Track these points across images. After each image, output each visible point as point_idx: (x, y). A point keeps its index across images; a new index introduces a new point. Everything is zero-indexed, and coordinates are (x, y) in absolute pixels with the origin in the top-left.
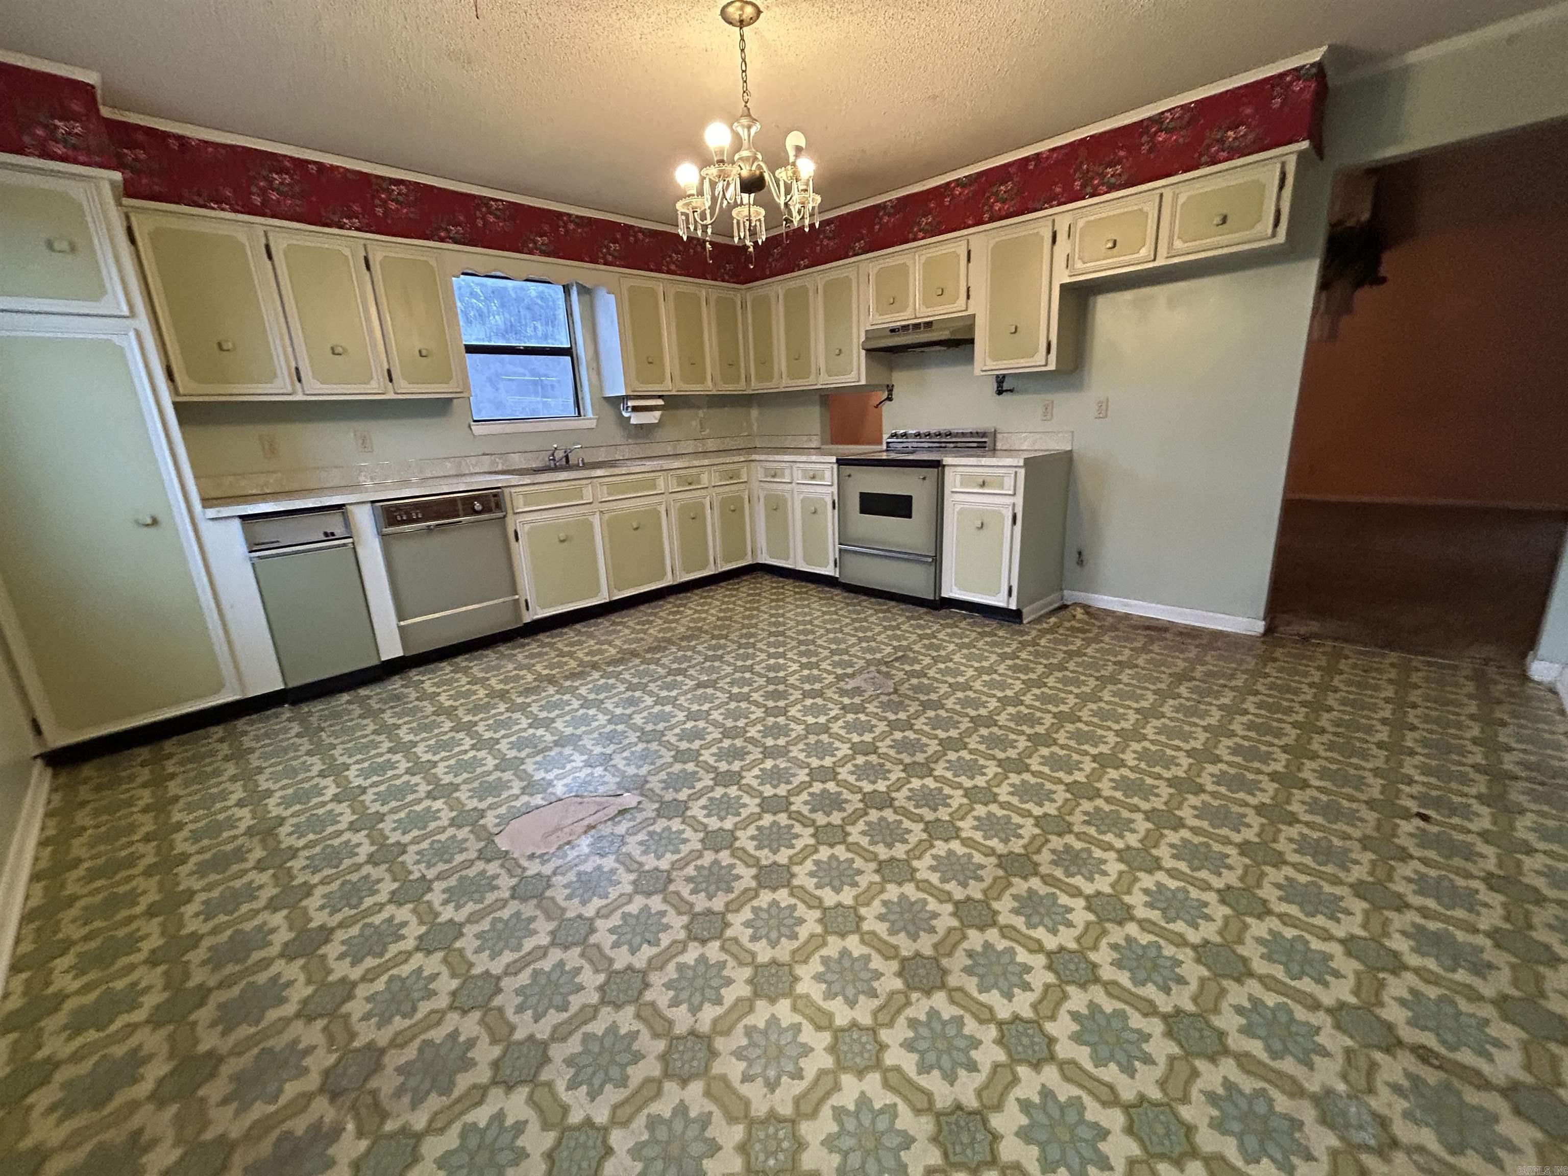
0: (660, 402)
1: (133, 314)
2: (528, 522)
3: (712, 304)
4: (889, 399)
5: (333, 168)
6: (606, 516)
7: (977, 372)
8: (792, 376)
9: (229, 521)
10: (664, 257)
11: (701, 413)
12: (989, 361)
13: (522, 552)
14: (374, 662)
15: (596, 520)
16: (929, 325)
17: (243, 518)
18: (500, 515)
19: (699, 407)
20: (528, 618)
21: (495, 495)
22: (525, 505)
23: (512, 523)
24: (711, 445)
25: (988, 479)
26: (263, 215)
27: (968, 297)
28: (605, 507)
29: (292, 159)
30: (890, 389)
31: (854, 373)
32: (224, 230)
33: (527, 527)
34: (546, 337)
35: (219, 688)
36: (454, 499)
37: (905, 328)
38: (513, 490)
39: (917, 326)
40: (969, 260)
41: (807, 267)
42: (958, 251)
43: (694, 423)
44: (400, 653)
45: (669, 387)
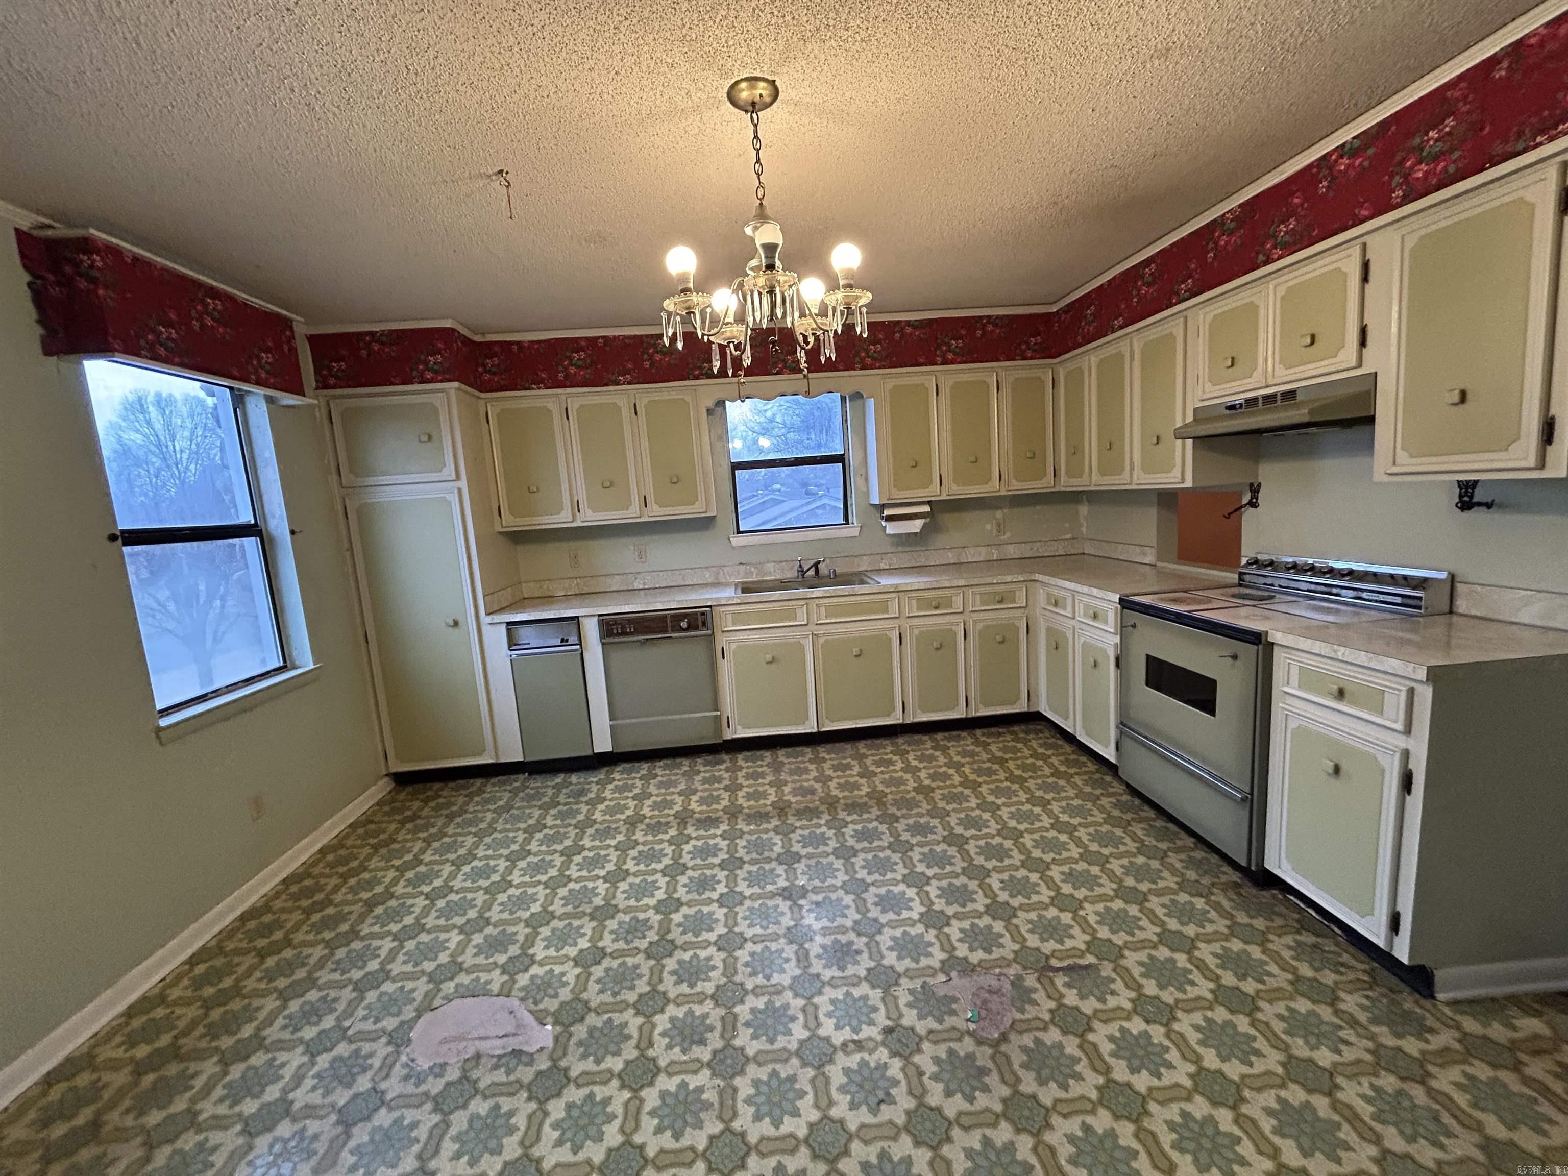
0: (927, 509)
1: (458, 477)
2: (735, 641)
3: (1006, 390)
4: (1253, 504)
5: (616, 338)
6: (822, 640)
7: (1379, 475)
8: (1103, 473)
9: (498, 626)
10: (939, 347)
11: (999, 514)
12: (1402, 456)
13: (726, 669)
14: (588, 753)
15: (808, 644)
16: (1290, 395)
17: (509, 624)
18: (709, 632)
19: (998, 508)
20: (729, 735)
21: (703, 614)
22: (734, 624)
23: (721, 641)
24: (1012, 551)
25: (1348, 689)
26: (565, 387)
27: (1363, 343)
28: (821, 630)
29: (587, 339)
30: (1255, 490)
31: (1177, 472)
32: (538, 403)
33: (733, 646)
34: (819, 446)
35: (480, 754)
36: (666, 616)
37: (1251, 402)
38: (723, 609)
39: (1270, 399)
40: (1365, 279)
41: (1121, 327)
42: (1343, 266)
43: (988, 527)
44: (610, 749)
45: (934, 492)
